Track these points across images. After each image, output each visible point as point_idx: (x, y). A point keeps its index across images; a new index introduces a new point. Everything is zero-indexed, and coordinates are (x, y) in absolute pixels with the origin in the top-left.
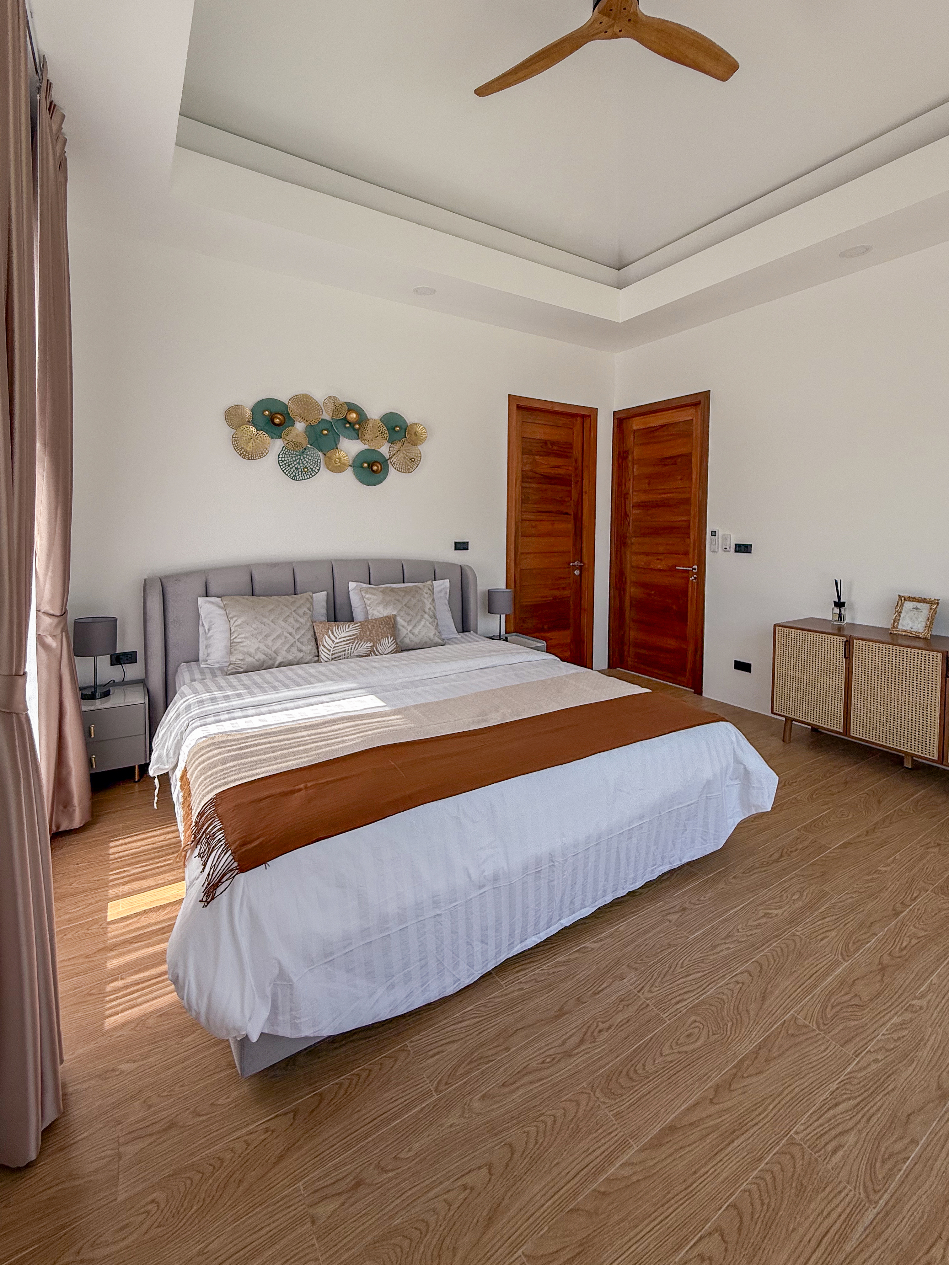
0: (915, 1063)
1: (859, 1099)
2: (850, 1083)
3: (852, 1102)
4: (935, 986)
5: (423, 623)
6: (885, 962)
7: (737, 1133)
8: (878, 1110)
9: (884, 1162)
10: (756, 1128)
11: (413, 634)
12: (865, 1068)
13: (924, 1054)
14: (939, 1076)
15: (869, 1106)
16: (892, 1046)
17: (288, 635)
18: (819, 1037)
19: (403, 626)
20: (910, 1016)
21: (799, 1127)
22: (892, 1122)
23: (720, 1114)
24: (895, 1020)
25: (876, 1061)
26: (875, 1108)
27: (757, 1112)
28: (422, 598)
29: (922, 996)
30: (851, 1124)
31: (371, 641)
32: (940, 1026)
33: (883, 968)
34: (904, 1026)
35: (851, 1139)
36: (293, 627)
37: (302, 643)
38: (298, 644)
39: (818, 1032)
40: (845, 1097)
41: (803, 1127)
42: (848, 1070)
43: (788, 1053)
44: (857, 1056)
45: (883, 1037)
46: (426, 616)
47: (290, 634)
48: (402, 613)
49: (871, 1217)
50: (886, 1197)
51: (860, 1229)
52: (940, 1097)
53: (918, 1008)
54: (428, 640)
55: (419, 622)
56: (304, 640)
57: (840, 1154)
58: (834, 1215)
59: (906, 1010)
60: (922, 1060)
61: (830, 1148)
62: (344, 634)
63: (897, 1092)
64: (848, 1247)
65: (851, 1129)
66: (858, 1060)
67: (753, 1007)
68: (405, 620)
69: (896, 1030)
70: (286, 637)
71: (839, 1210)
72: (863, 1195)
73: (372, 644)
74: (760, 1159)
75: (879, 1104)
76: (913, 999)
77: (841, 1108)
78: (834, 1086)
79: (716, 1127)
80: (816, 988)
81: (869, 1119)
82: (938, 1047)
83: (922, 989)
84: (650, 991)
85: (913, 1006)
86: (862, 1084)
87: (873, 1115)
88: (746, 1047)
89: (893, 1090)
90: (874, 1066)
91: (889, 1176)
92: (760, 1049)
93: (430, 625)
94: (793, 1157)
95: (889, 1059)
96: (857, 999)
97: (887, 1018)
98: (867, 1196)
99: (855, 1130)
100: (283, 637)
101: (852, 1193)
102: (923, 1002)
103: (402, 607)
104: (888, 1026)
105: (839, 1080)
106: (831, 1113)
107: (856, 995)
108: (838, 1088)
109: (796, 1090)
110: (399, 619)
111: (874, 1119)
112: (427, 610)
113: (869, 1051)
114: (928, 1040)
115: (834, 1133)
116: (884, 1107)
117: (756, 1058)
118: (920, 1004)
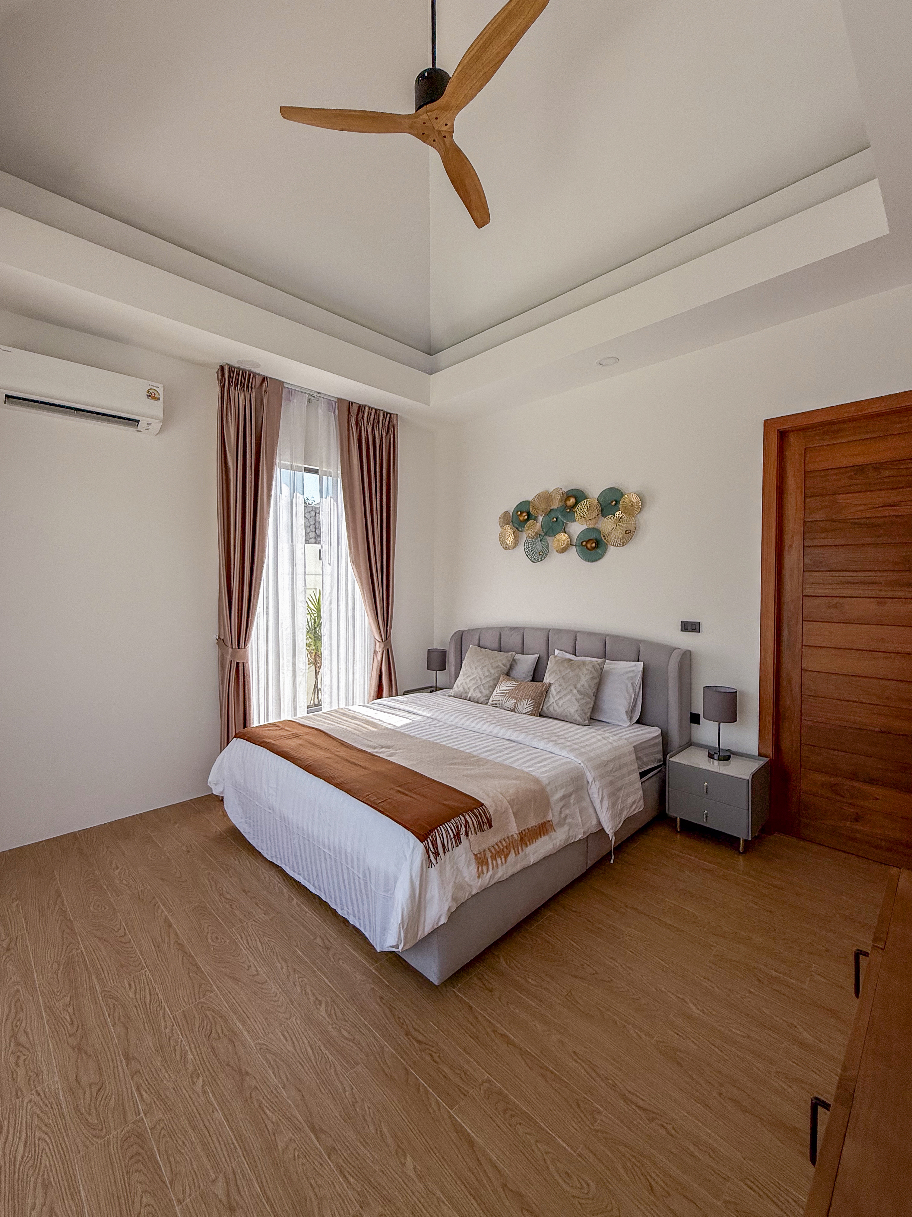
0: (155, 1052)
1: (148, 1006)
2: (159, 1006)
3: (148, 1002)
4: (211, 1111)
5: (569, 697)
6: (247, 1079)
7: (157, 948)
8: (138, 1013)
9: (114, 1004)
10: (156, 955)
11: (557, 704)
12: (164, 1018)
13: (158, 1062)
14: (140, 1062)
15: (142, 1010)
16: (171, 1042)
17: (479, 680)
18: (194, 1000)
19: (552, 695)
20: (190, 1069)
21: (148, 973)
22: (128, 1018)
23: (169, 943)
24: (190, 1056)
25: (166, 1027)
26: (140, 1013)
27: (163, 958)
28: (580, 674)
29: (204, 1092)
30: (138, 996)
31: (516, 699)
32: (174, 1089)
33: (242, 1074)
34: (183, 1059)
35: (131, 994)
36: (484, 675)
37: (484, 687)
38: (482, 687)
39: (198, 1001)
40: (153, 1000)
41: (147, 974)
42: (167, 1009)
43: (190, 982)
44: (173, 1017)
45: (179, 1040)
46: (575, 691)
47: (480, 678)
48: (557, 684)
49: (97, 989)
50: (100, 998)
51: (96, 983)
52: (128, 1054)
53: (195, 1081)
54: (568, 714)
55: (565, 695)
56: (487, 686)
57: (128, 986)
58: (107, 975)
59: (196, 1069)
60: (154, 1056)
61: (132, 983)
62: (504, 688)
63: (142, 1030)
64: (94, 976)
65: (135, 996)
66: (171, 1016)
67: (228, 971)
68: (555, 690)
69: (182, 1052)
70: (477, 680)
71: (107, 978)
72: (107, 989)
73: (515, 701)
74: (142, 954)
75: (141, 1016)
76: (203, 1081)
77: (148, 996)
78: (160, 997)
79: (163, 941)
80: (233, 1012)
81: (136, 1007)
82: (159, 1076)
83: (211, 1095)
84: (252, 925)
85: (198, 1078)
86: (155, 1012)
87: (137, 1010)
88: (200, 962)
89: (145, 1027)
90: (163, 1023)
91: (107, 1005)
92: (197, 968)
93: (574, 701)
94: (136, 967)
95: (163, 1036)
96: (216, 1037)
97: (194, 1050)
98: (106, 991)
99: (134, 997)
100: (475, 680)
101: (110, 985)
102: (198, 1088)
103: (560, 678)
104: (187, 1047)
105: (163, 1001)
106: (147, 990)
107: (219, 1037)
108: (158, 998)
109: (167, 978)
110: (552, 687)
111: (134, 1009)
112: (579, 686)
113: (174, 1026)
114: (167, 1072)
115: (138, 988)
116: (138, 1018)
117: (192, 964)
118: (197, 1084)
